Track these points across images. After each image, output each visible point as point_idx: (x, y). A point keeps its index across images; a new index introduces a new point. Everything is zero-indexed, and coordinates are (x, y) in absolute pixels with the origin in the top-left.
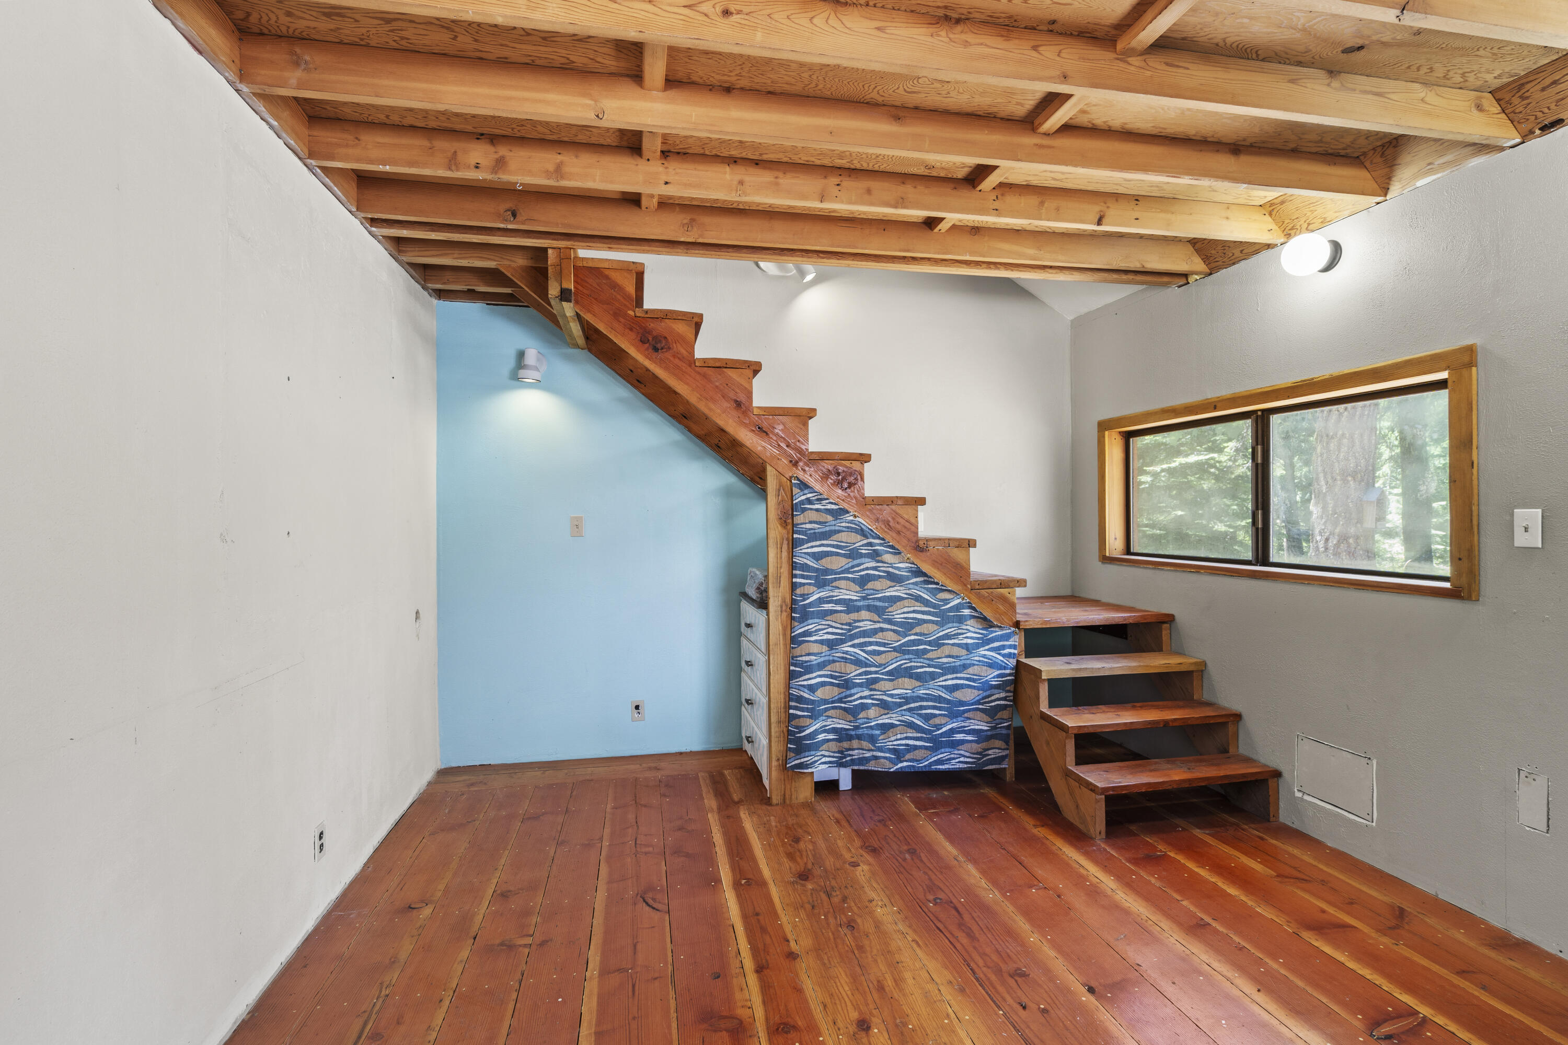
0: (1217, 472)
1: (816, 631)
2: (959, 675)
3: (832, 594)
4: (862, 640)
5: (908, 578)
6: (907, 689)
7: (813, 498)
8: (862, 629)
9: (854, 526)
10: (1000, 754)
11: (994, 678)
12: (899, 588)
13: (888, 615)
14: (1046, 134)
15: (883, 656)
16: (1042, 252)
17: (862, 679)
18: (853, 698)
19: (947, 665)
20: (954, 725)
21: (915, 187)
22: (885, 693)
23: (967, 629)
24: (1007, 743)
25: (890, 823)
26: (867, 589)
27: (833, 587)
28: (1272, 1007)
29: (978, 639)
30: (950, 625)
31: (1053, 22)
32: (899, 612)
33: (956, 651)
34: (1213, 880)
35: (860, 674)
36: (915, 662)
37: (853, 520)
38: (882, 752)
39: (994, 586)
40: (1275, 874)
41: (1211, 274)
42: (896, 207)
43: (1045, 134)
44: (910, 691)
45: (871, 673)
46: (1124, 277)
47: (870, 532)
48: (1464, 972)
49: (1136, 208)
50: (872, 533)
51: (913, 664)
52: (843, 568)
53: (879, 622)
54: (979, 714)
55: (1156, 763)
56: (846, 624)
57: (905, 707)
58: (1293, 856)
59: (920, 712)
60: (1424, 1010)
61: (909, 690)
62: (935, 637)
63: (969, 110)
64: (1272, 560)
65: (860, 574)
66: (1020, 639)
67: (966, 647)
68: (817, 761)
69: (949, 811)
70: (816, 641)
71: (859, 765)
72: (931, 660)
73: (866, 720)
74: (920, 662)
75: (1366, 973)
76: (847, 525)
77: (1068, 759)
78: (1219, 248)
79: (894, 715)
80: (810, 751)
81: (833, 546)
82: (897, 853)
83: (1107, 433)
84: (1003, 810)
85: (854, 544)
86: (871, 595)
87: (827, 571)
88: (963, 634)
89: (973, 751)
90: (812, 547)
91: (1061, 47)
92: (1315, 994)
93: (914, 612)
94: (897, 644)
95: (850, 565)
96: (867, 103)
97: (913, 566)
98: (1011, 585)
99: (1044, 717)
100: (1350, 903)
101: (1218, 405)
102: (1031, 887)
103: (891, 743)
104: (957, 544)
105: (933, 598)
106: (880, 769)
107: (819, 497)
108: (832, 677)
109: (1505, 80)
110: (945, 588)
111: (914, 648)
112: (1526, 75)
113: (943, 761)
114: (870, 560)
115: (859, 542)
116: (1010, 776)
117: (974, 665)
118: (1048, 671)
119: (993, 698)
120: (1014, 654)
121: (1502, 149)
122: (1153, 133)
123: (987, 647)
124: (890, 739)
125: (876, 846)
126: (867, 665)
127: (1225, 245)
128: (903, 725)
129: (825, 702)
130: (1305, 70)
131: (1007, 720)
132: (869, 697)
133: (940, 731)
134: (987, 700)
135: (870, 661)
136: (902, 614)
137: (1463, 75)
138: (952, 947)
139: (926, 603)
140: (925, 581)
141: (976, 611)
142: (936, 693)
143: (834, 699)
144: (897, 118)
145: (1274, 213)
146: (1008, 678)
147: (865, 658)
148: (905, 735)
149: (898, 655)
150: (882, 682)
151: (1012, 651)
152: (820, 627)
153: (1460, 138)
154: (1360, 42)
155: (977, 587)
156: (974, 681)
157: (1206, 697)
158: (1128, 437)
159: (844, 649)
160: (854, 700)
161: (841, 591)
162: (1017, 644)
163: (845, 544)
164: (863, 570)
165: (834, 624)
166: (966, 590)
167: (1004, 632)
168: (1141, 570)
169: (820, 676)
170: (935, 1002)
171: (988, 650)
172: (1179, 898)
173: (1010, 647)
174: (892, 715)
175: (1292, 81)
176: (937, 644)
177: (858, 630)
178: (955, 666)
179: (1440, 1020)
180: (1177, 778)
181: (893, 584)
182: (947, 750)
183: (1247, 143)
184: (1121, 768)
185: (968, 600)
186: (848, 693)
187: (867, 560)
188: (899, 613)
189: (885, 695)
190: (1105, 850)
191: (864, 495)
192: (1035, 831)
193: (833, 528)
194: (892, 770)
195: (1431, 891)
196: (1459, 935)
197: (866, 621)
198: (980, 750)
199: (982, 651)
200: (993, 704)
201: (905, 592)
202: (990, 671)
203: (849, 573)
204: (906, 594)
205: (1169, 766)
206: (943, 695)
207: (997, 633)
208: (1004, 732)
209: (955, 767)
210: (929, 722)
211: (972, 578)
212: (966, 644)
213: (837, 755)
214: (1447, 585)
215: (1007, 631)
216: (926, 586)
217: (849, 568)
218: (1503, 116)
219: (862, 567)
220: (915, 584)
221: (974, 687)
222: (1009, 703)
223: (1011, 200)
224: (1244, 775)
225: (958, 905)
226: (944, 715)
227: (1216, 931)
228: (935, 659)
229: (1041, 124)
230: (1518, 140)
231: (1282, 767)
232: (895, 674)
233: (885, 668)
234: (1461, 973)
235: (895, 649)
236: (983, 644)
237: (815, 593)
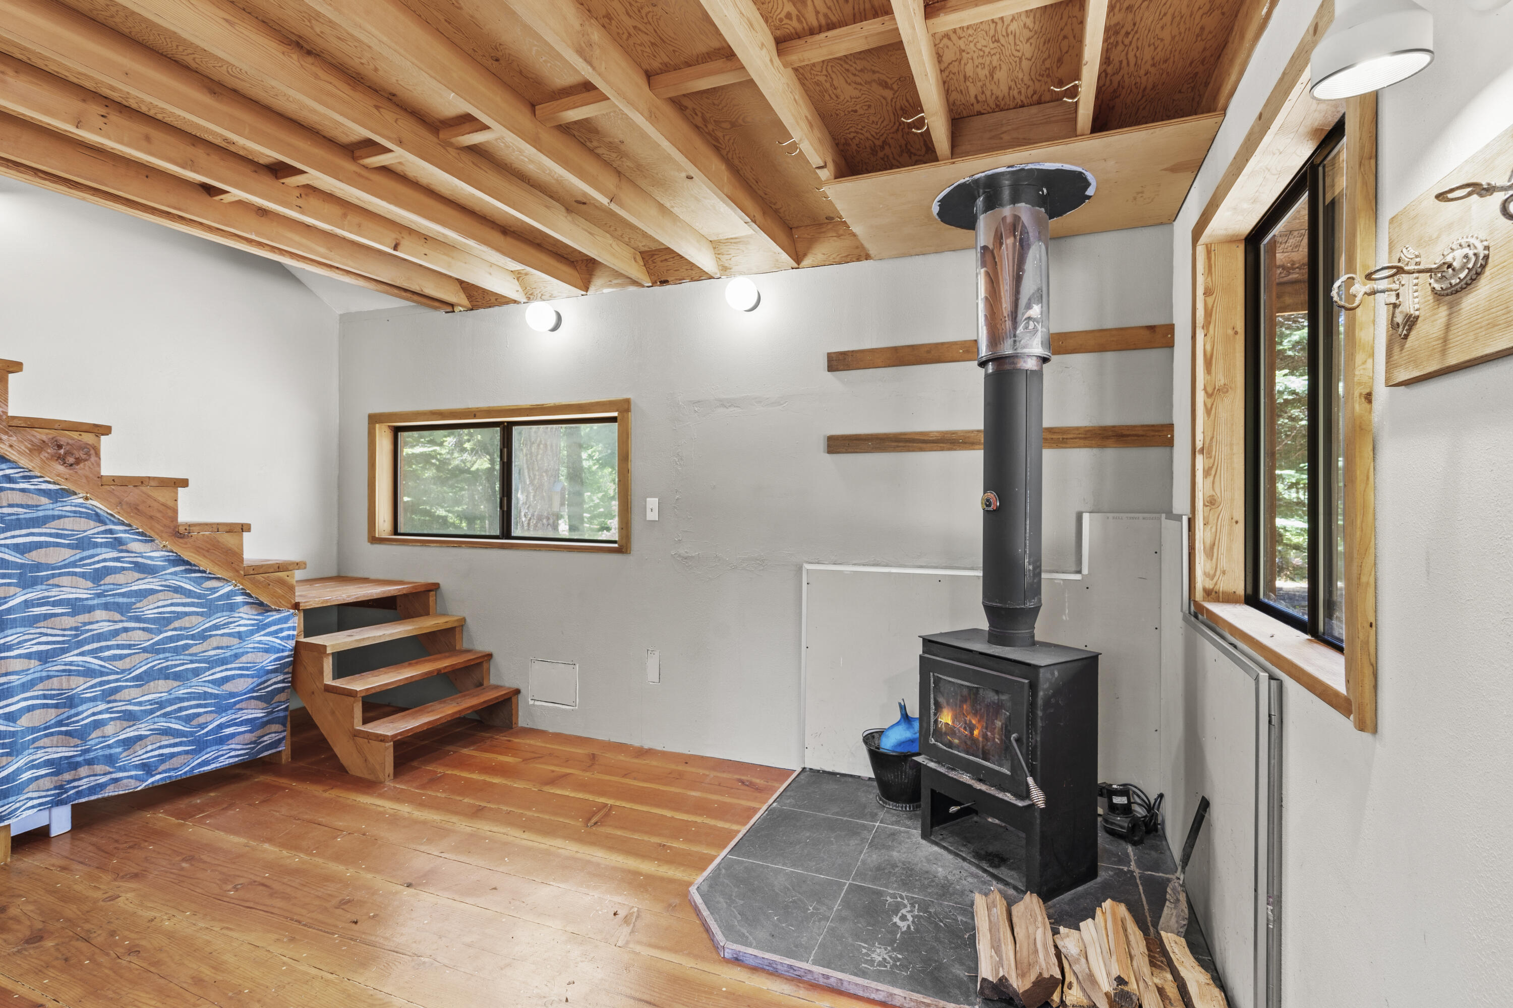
0: (438, 463)
1: (19, 643)
2: (229, 666)
3: (46, 594)
4: (95, 645)
5: (164, 568)
6: (161, 693)
7: (16, 475)
8: (95, 632)
9: (84, 510)
10: (277, 738)
11: (270, 662)
12: (151, 580)
13: (136, 612)
14: (365, 167)
15: (128, 660)
16: (332, 253)
17: (96, 691)
18: (80, 717)
19: (215, 658)
20: (223, 720)
21: (208, 154)
22: (130, 702)
23: (239, 617)
24: (284, 725)
25: (146, 844)
26: (104, 584)
27: (49, 585)
28: (533, 837)
29: (253, 625)
30: (219, 615)
31: (394, 95)
32: (151, 606)
33: (226, 641)
34: (482, 778)
35: (92, 687)
36: (172, 660)
37: (83, 503)
38: (125, 771)
39: (272, 570)
40: (521, 760)
41: (472, 310)
42: (183, 167)
43: (363, 166)
44: (166, 694)
45: (109, 682)
46: (404, 294)
47: (109, 517)
48: (626, 775)
49: (425, 245)
50: (112, 519)
51: (170, 663)
52: (67, 562)
53: (122, 621)
54: (253, 702)
55: (432, 706)
56: (71, 629)
57: (158, 713)
58: (530, 745)
59: (179, 714)
60: (610, 802)
61: (165, 692)
62: (199, 629)
63: (294, 117)
64: (514, 534)
65: (93, 567)
66: (299, 620)
67: (239, 635)
68: (19, 808)
69: (223, 809)
70: (19, 656)
71: (90, 795)
72: (195, 655)
73: (101, 739)
74: (180, 660)
75: (580, 795)
76: (74, 509)
77: (356, 721)
78: (480, 292)
79: (143, 725)
80: (8, 797)
81: (50, 535)
82: (169, 866)
83: (377, 426)
84: (287, 788)
85: (85, 531)
86: (111, 591)
87: (38, 567)
88: (235, 622)
89: (246, 742)
90: (13, 537)
91: (398, 117)
92: (556, 819)
93: (172, 605)
94: (148, 643)
95: (78, 557)
96: (175, 61)
97: (171, 554)
98: (290, 568)
99: (329, 689)
100: (567, 761)
101: (478, 414)
102: (336, 838)
103: (138, 758)
104: (228, 528)
105: (198, 587)
106: (121, 793)
107: (26, 474)
108: (45, 697)
109: (646, 249)
110: (213, 576)
111: (172, 645)
112: (655, 250)
113: (210, 761)
114: (108, 550)
115: (91, 529)
116: (285, 758)
117: (247, 652)
118: (333, 646)
119: (269, 683)
120: (293, 635)
121: (643, 286)
122: (450, 198)
123: (262, 633)
124: (136, 754)
125: (136, 871)
126: (102, 674)
127: (484, 292)
128: (155, 734)
129: (34, 730)
130: (555, 203)
131: (285, 702)
132: (107, 711)
133: (206, 730)
134: (262, 686)
135: (108, 668)
136: (155, 608)
137: (629, 238)
138: (269, 914)
139: (188, 593)
140: (186, 570)
141: (252, 597)
142: (200, 690)
143: (48, 724)
144: (213, 92)
145: (521, 279)
146: (287, 660)
147: (101, 666)
148: (158, 744)
149: (149, 655)
150: (127, 690)
151: (291, 633)
152: (26, 637)
153: (627, 274)
154: (585, 201)
155: (252, 572)
156: (247, 669)
157: (466, 646)
158: (397, 431)
159: (67, 660)
160: (83, 719)
161: (62, 589)
162: (296, 625)
163: (70, 532)
164: (98, 562)
165: (49, 631)
166: (238, 576)
167: (283, 615)
168: (410, 548)
169: (26, 699)
170: (267, 961)
171: (264, 635)
172: (461, 799)
173: (289, 629)
174: (140, 726)
175: (547, 207)
176: (203, 636)
177: (89, 634)
178: (225, 657)
179: (618, 803)
180: (450, 712)
181: (143, 576)
182: (214, 748)
183: (512, 230)
184: (404, 717)
185: (241, 587)
186: (73, 711)
187: (104, 550)
188: (149, 609)
189: (130, 704)
190: (395, 787)
191: (99, 473)
192: (326, 795)
193: (50, 513)
194: (139, 789)
195: (605, 738)
196: (622, 757)
197: (102, 621)
198: (254, 739)
199: (257, 637)
200: (270, 689)
201: (160, 583)
202: (266, 655)
203: (76, 566)
204: (161, 586)
205: (442, 705)
206: (210, 690)
207: (274, 617)
208: (282, 714)
209: (224, 763)
210: (191, 723)
211: (245, 563)
212: (239, 632)
213: (53, 792)
214: (616, 545)
215: (286, 614)
216: (188, 575)
217: (76, 561)
218: (644, 268)
219: (96, 559)
220: (175, 574)
221: (248, 676)
222: (287, 685)
223: (314, 202)
224: (497, 698)
225: (264, 881)
226: (211, 712)
227: (491, 809)
228: (200, 653)
229: (362, 158)
230: (650, 284)
231: (521, 687)
232: (143, 679)
233: (130, 674)
234: (625, 776)
235: (145, 650)
236: (258, 631)
237: (18, 595)
